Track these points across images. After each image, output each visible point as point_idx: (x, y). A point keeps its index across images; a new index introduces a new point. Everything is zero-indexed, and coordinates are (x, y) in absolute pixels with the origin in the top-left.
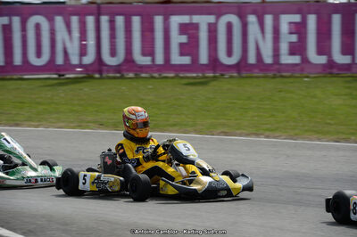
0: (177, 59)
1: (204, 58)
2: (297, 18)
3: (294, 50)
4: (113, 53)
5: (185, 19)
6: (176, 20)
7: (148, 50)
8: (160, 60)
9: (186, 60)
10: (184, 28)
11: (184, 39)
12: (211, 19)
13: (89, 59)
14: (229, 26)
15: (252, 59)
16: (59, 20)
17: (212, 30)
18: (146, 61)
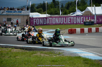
0: (69, 23)
1: (72, 23)
2: (83, 18)
3: (82, 21)
4: (62, 22)
5: (70, 18)
6: (69, 18)
7: (66, 22)
8: (67, 23)
9: (70, 23)
10: (70, 19)
11: (70, 20)
12: (73, 18)
13: (59, 23)
14: (75, 19)
15: (78, 22)
16: (56, 18)
17: (73, 19)
18: (65, 23)
